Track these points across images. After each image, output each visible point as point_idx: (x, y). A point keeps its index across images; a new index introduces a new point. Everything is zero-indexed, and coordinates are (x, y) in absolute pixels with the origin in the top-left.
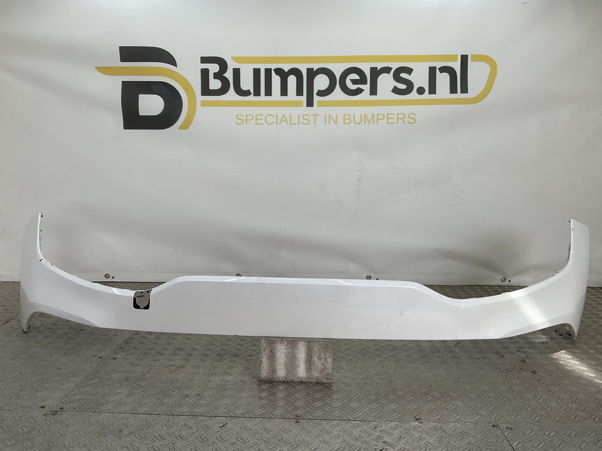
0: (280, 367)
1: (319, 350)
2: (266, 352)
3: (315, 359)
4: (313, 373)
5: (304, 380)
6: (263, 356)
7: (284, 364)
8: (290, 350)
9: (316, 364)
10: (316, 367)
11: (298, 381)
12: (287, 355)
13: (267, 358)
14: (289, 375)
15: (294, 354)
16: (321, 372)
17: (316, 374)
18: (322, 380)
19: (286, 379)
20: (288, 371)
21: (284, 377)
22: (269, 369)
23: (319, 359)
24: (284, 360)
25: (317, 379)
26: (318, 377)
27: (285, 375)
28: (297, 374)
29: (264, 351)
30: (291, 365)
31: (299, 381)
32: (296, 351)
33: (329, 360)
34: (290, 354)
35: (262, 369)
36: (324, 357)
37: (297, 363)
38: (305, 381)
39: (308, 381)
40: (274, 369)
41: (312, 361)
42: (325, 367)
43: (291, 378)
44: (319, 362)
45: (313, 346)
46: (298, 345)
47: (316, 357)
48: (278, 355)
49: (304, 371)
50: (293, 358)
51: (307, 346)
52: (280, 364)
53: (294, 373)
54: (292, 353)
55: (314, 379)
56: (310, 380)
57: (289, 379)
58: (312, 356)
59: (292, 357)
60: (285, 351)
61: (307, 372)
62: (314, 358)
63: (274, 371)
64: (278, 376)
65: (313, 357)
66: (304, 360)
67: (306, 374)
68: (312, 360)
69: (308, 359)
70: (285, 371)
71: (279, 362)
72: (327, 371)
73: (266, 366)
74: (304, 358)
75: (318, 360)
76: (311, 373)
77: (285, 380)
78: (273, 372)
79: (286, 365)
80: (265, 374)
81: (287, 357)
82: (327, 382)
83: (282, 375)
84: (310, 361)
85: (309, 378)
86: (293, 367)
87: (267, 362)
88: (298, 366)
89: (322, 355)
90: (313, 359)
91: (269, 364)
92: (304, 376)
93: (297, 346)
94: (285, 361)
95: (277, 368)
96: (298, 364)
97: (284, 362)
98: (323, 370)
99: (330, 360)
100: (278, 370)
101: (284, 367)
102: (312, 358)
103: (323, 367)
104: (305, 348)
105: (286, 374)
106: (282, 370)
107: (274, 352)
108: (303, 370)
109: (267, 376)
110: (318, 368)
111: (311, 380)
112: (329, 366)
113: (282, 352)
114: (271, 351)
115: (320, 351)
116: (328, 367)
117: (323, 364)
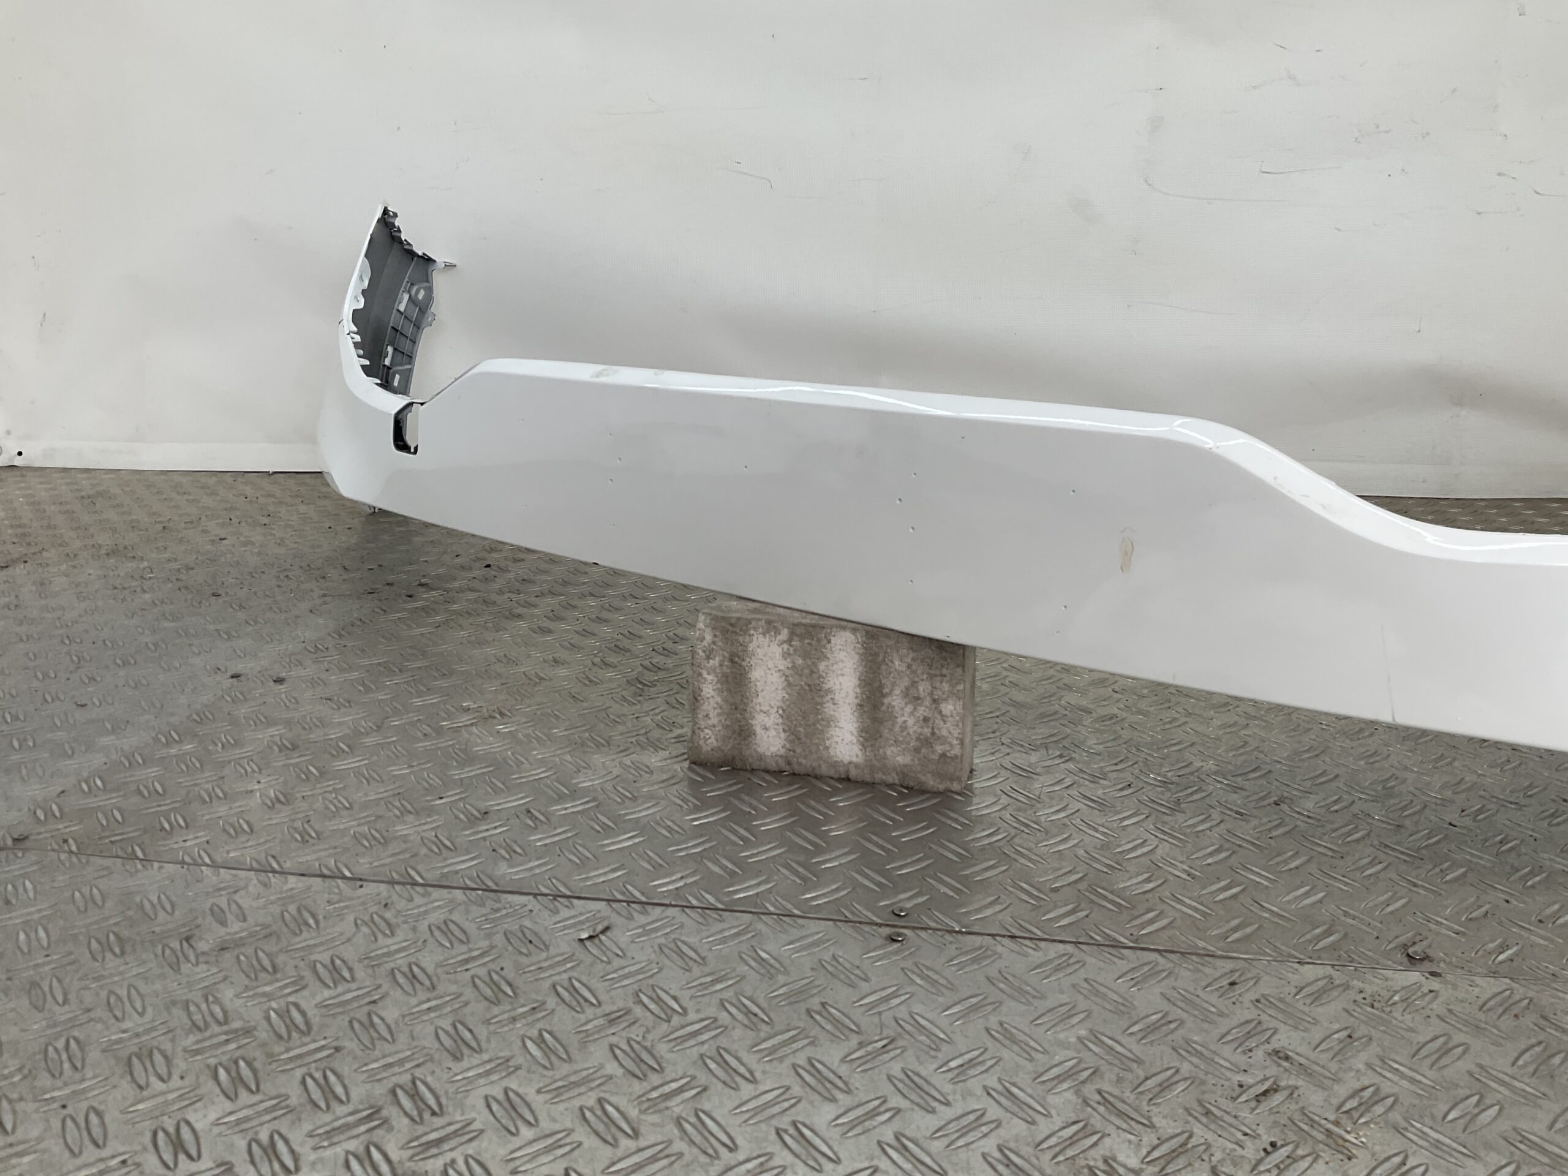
0: (766, 719)
1: (909, 667)
2: (714, 662)
3: (896, 700)
4: (889, 753)
5: (853, 773)
6: (705, 675)
7: (781, 712)
8: (800, 661)
9: (900, 720)
10: (897, 729)
11: (832, 773)
12: (791, 679)
13: (719, 686)
14: (799, 750)
15: (815, 676)
16: (917, 750)
17: (898, 757)
18: (923, 778)
19: (789, 763)
20: (793, 736)
21: (781, 756)
22: (728, 723)
23: (910, 702)
24: (779, 698)
25: (903, 772)
26: (905, 766)
27: (782, 751)
28: (827, 748)
29: (708, 658)
30: (805, 715)
31: (837, 776)
33: (948, 708)
34: (801, 675)
35: (702, 722)
36: (931, 694)
37: (829, 709)
38: (859, 779)
39: (867, 777)
40: (743, 723)
41: (884, 708)
42: (933, 734)
43: (805, 763)
44: (912, 713)
45: (886, 653)
46: (829, 642)
47: (897, 691)
48: (756, 674)
49: (855, 741)
50: (811, 690)
51: (865, 648)
52: (765, 709)
53: (817, 745)
54: (807, 671)
55: (895, 775)
56: (876, 776)
57: (800, 764)
58: (881, 686)
59: (809, 686)
60: (783, 664)
61: (863, 745)
62: (890, 693)
63: (742, 732)
64: (760, 750)
65: (886, 691)
66: (852, 699)
67: (860, 753)
68: (883, 704)
69: (868, 698)
70: (783, 735)
71: (760, 699)
72: (939, 749)
73: (717, 711)
74: (852, 694)
75: (906, 704)
76: (881, 751)
77: (786, 767)
78: (740, 735)
79: (786, 715)
80: (712, 742)
81: (789, 685)
82: (941, 787)
83: (773, 749)
84: (876, 706)
85: (872, 768)
86: (814, 724)
87: (719, 699)
88: (829, 722)
89: (923, 688)
90: (886, 701)
91: (726, 708)
92: (855, 760)
93: (828, 646)
94: (783, 700)
95: (754, 722)
96: (832, 713)
97: (779, 704)
98: (926, 742)
99: (951, 707)
100: (759, 730)
101: (780, 720)
102: (884, 696)
103: (927, 731)
104: (857, 657)
105: (788, 746)
106: (773, 733)
107: (744, 664)
108: (849, 738)
109: (719, 747)
110: (905, 734)
111: (879, 776)
112: (950, 730)
113: (771, 665)
114: (732, 661)
115: (914, 672)
116: (944, 732)
117: (926, 720)
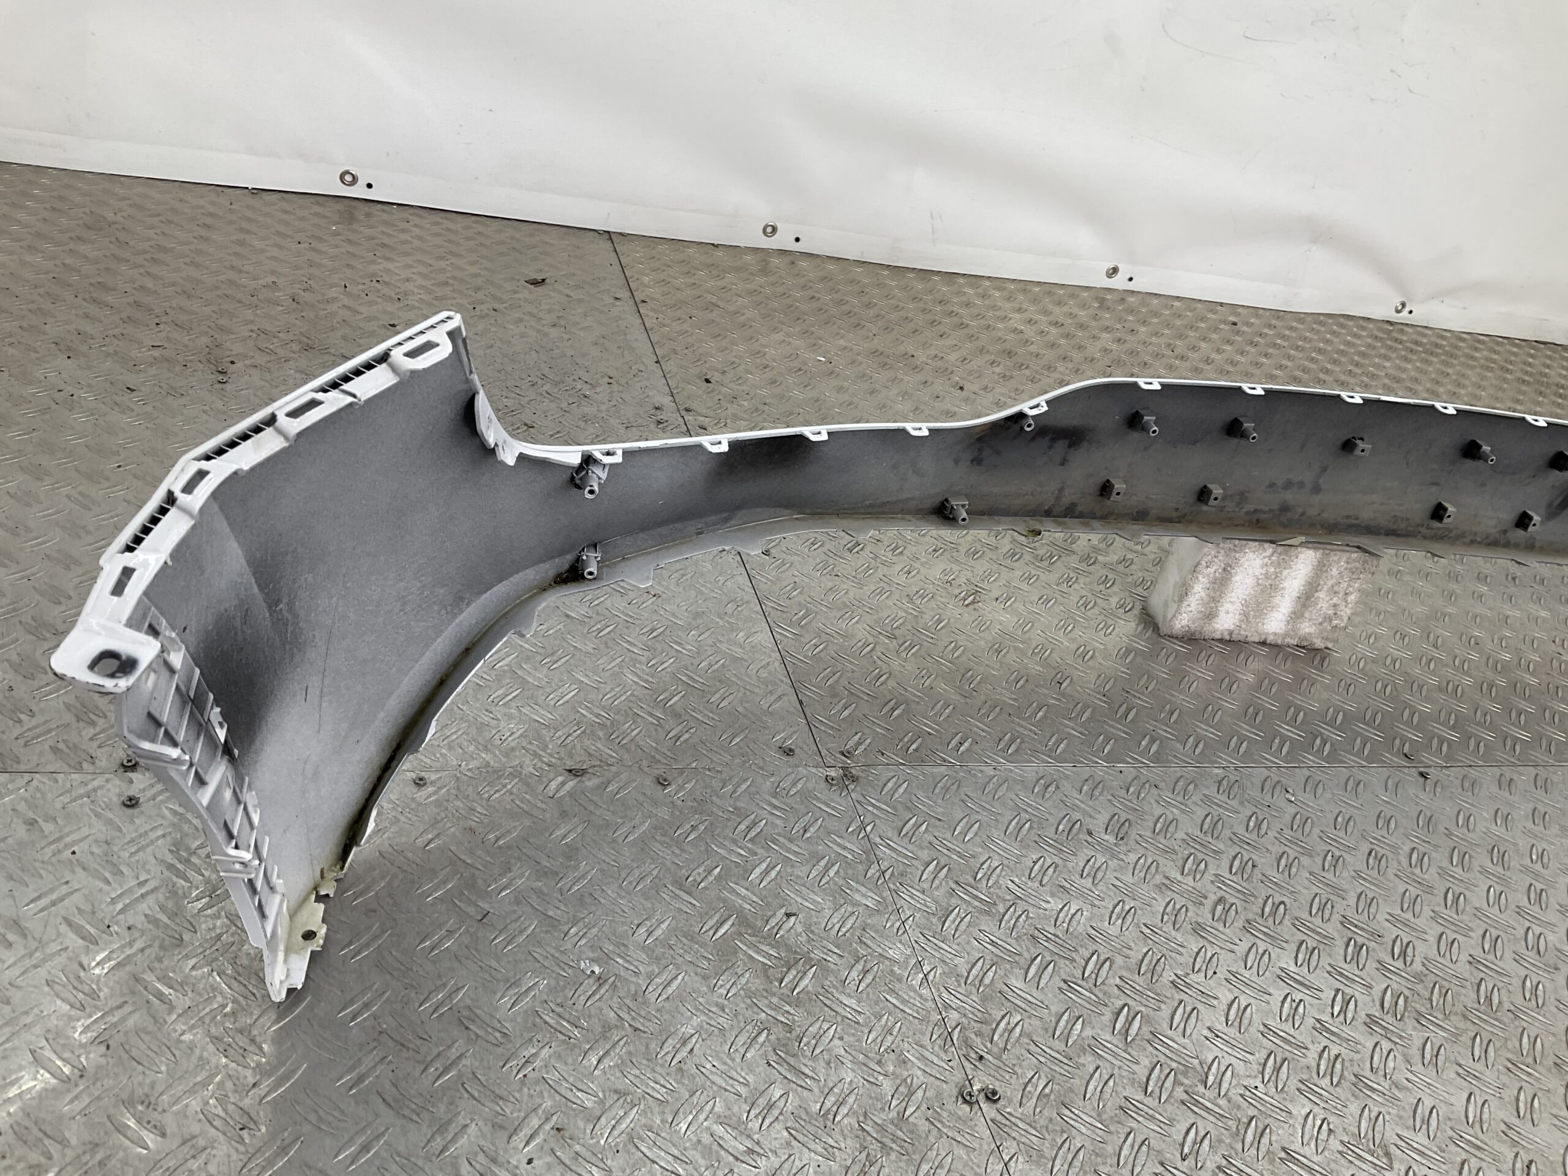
0: (1231, 607)
1: (1340, 573)
2: (1211, 570)
3: (1322, 594)
4: (1301, 626)
5: (1271, 639)
6: (1200, 578)
7: (1243, 602)
8: (1272, 570)
9: (1319, 606)
10: (1315, 611)
12: (1260, 581)
13: (1208, 585)
14: (1243, 626)
15: (1278, 579)
16: (1321, 624)
17: (1307, 628)
18: (1315, 641)
19: (1231, 634)
20: (1245, 616)
21: (1229, 630)
22: (1202, 609)
23: (1330, 595)
24: (1247, 593)
25: (1304, 637)
26: (1310, 634)
27: (1232, 627)
28: (1263, 624)
29: (1207, 567)
30: (1258, 604)
31: (1257, 640)
32: (1285, 572)
33: (1352, 598)
34: (1268, 579)
35: (1183, 609)
36: (1346, 590)
37: (1276, 600)
38: (1273, 642)
39: (1280, 642)
40: (1213, 610)
41: (1313, 599)
42: (1335, 614)
43: (1242, 634)
44: (1328, 602)
45: (1331, 565)
46: (1297, 558)
47: (1326, 588)
48: (1237, 578)
49: (1284, 620)
50: (1270, 588)
52: (1233, 600)
53: (1258, 622)
54: (1273, 576)
55: (1298, 640)
56: (1284, 640)
57: (1238, 634)
58: (1318, 585)
59: (1271, 585)
60: (1259, 572)
61: (1288, 622)
62: (1321, 590)
63: (1210, 615)
64: (1217, 626)
65: (1319, 588)
66: (1295, 594)
67: (1283, 627)
68: (1313, 596)
69: (1306, 593)
70: (1237, 617)
71: (1233, 594)
72: (1335, 622)
73: (1197, 602)
74: (1296, 591)
75: (1327, 596)
76: (1298, 625)
77: (1228, 638)
78: (1208, 617)
79: (1246, 604)
80: (1184, 622)
81: (1258, 585)
82: (1324, 647)
83: (1225, 626)
84: (1308, 598)
85: (1286, 635)
86: (1262, 610)
87: (1203, 594)
88: (1273, 608)
89: (1343, 586)
90: (1316, 594)
91: (1206, 599)
92: (1278, 631)
95: (1221, 609)
96: (1277, 602)
97: (1245, 597)
98: (1328, 619)
99: (1354, 598)
100: (1222, 614)
101: (1241, 607)
102: (1316, 591)
103: (1331, 612)
104: (1310, 567)
105: (1237, 624)
106: (1231, 615)
107: (1232, 571)
108: (1281, 617)
109: (1188, 626)
110: (1318, 614)
111: (1286, 641)
112: (1345, 612)
113: (1250, 571)
114: (1224, 570)
115: (1342, 577)
116: (1342, 613)
117: (1335, 605)
